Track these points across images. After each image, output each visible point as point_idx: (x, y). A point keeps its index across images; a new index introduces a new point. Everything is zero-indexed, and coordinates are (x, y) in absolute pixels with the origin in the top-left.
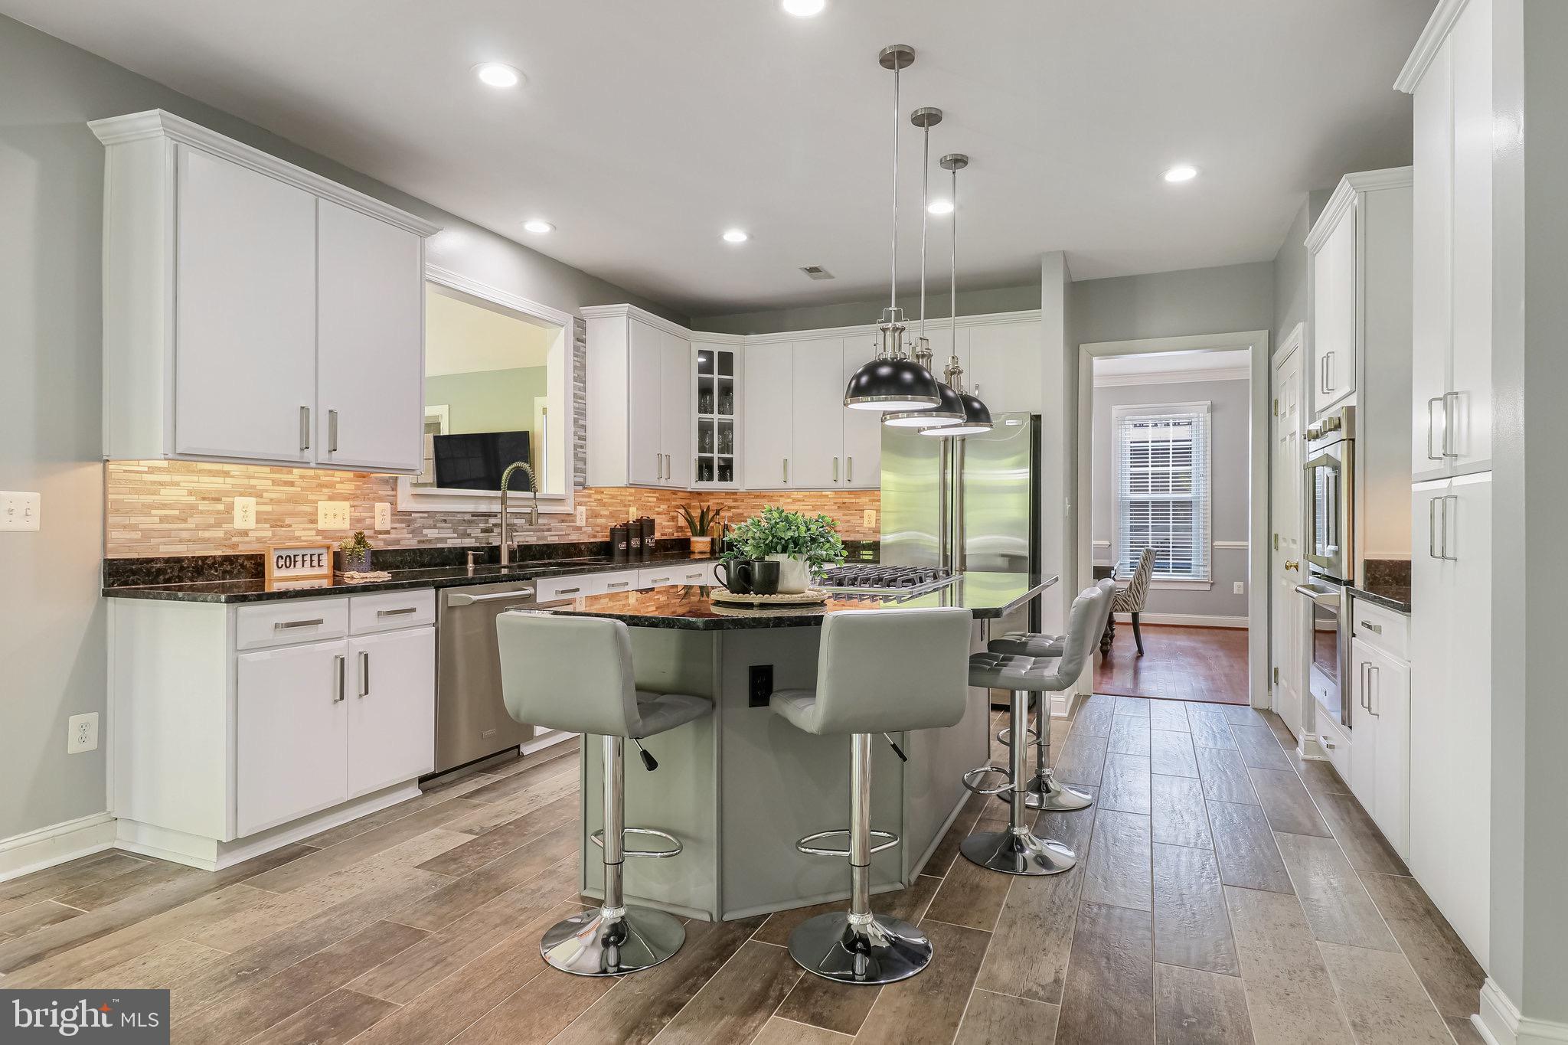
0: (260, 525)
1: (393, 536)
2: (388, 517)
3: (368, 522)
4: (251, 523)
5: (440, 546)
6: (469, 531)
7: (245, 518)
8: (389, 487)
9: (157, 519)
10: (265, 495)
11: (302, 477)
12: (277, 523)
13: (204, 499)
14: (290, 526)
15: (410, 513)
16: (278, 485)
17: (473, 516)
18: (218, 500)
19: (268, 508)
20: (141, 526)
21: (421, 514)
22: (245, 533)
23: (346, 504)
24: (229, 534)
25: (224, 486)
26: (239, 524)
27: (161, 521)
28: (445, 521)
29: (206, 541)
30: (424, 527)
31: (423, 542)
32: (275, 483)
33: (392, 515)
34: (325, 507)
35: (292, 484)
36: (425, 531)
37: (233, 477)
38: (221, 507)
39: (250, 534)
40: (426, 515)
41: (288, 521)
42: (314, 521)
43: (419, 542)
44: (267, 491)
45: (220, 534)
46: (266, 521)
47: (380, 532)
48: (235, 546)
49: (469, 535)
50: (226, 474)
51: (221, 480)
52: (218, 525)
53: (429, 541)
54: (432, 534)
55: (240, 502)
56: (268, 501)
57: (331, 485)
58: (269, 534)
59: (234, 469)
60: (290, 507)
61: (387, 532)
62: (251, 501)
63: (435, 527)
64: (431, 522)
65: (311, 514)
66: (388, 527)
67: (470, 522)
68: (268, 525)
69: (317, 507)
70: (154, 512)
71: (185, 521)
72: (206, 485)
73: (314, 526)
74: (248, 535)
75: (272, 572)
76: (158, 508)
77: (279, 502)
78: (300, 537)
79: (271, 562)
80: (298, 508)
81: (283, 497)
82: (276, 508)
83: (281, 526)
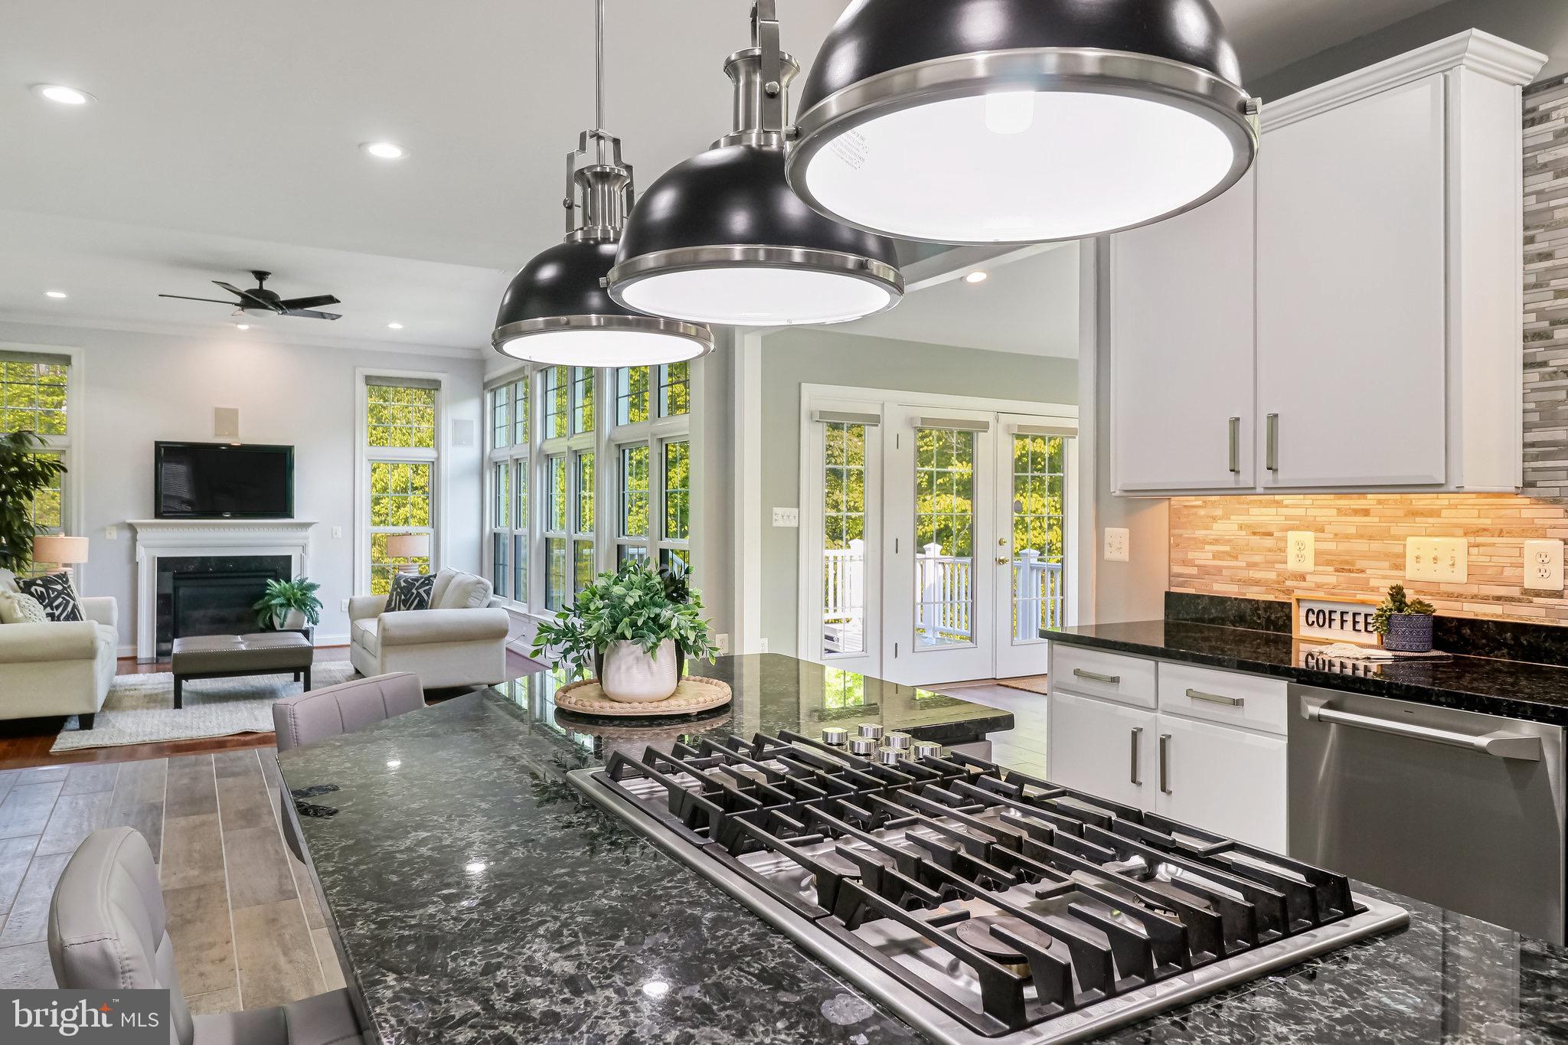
0: (1321, 568)
2: (1557, 568)
3: (1510, 572)
4: (1308, 565)
7: (1300, 558)
8: (1560, 512)
9: (1210, 556)
10: (1327, 527)
11: (1380, 502)
12: (1344, 567)
13: (1254, 534)
14: (1363, 571)
16: (1346, 515)
18: (1270, 534)
19: (1331, 546)
20: (1197, 562)
22: (1302, 577)
23: (1461, 542)
24: (1283, 577)
25: (1276, 518)
26: (1292, 565)
27: (1214, 557)
29: (1257, 583)
32: (1340, 511)
34: (1420, 546)
35: (1366, 512)
37: (1287, 506)
38: (1269, 542)
39: (1308, 577)
41: (1360, 564)
42: (1402, 567)
44: (1330, 523)
45: (1272, 576)
46: (1328, 563)
47: (1538, 594)
48: (1290, 591)
50: (1279, 504)
51: (1273, 511)
52: (1270, 564)
55: (1293, 537)
56: (1332, 536)
57: (1437, 514)
58: (1332, 579)
59: (1288, 500)
60: (1361, 546)
61: (1559, 595)
62: (1308, 537)
65: (1398, 556)
66: (1556, 583)
68: (1330, 569)
69: (1405, 546)
70: (1207, 547)
71: (1236, 558)
72: (1257, 518)
73: (1400, 573)
74: (1304, 580)
75: (1301, 630)
76: (1211, 543)
77: (1348, 537)
78: (1378, 588)
79: (1299, 616)
80: (1376, 546)
81: (1352, 530)
82: (1344, 546)
83: (1350, 571)
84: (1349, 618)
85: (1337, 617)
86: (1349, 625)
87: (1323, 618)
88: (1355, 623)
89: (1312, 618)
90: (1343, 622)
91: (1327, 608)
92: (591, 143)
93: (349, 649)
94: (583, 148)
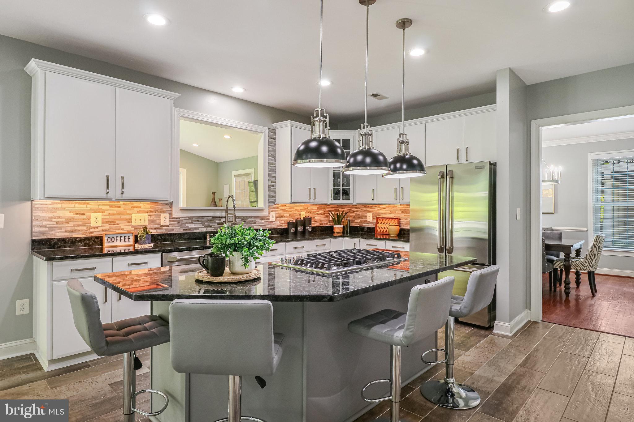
0: (104, 224)
1: (170, 227)
2: (168, 220)
3: (158, 222)
4: (99, 223)
5: (195, 231)
6: (210, 225)
7: (96, 222)
8: (168, 207)
9: (55, 223)
10: (106, 212)
11: (124, 204)
12: (112, 223)
13: (77, 214)
14: (118, 224)
15: (179, 218)
16: (113, 208)
17: (212, 218)
18: (84, 214)
19: (108, 217)
20: (48, 226)
21: (185, 218)
22: (97, 228)
23: (146, 215)
24: (89, 229)
25: (86, 209)
26: (93, 224)
27: (57, 223)
28: (198, 221)
29: (78, 231)
30: (186, 223)
31: (186, 230)
32: (111, 206)
33: (170, 218)
34: (135, 216)
35: (119, 207)
36: (187, 225)
37: (90, 205)
38: (85, 217)
40: (188, 218)
41: (117, 222)
42: (130, 222)
43: (184, 230)
44: (107, 210)
45: (85, 228)
46: (107, 223)
47: (164, 226)
48: (92, 233)
49: (211, 226)
50: (88, 204)
51: (85, 206)
52: (84, 224)
53: (190, 229)
54: (190, 226)
55: (93, 215)
56: (108, 214)
57: (139, 207)
58: (108, 228)
59: (91, 202)
60: (118, 216)
61: (168, 226)
62: (99, 215)
63: (192, 223)
64: (190, 221)
65: (129, 219)
66: (168, 223)
67: (211, 221)
68: (108, 224)
69: (131, 216)
70: (53, 220)
71: (68, 223)
72: (78, 209)
73: (130, 224)
74: (98, 228)
75: (106, 244)
76: (55, 218)
77: (113, 214)
78: (123, 229)
79: (105, 239)
80: (123, 217)
81: (115, 212)
82: (111, 217)
83: (114, 224)
85: (119, 238)
86: (123, 240)
87: (114, 239)
88: (125, 239)
89: (110, 239)
90: (121, 239)
91: (115, 236)
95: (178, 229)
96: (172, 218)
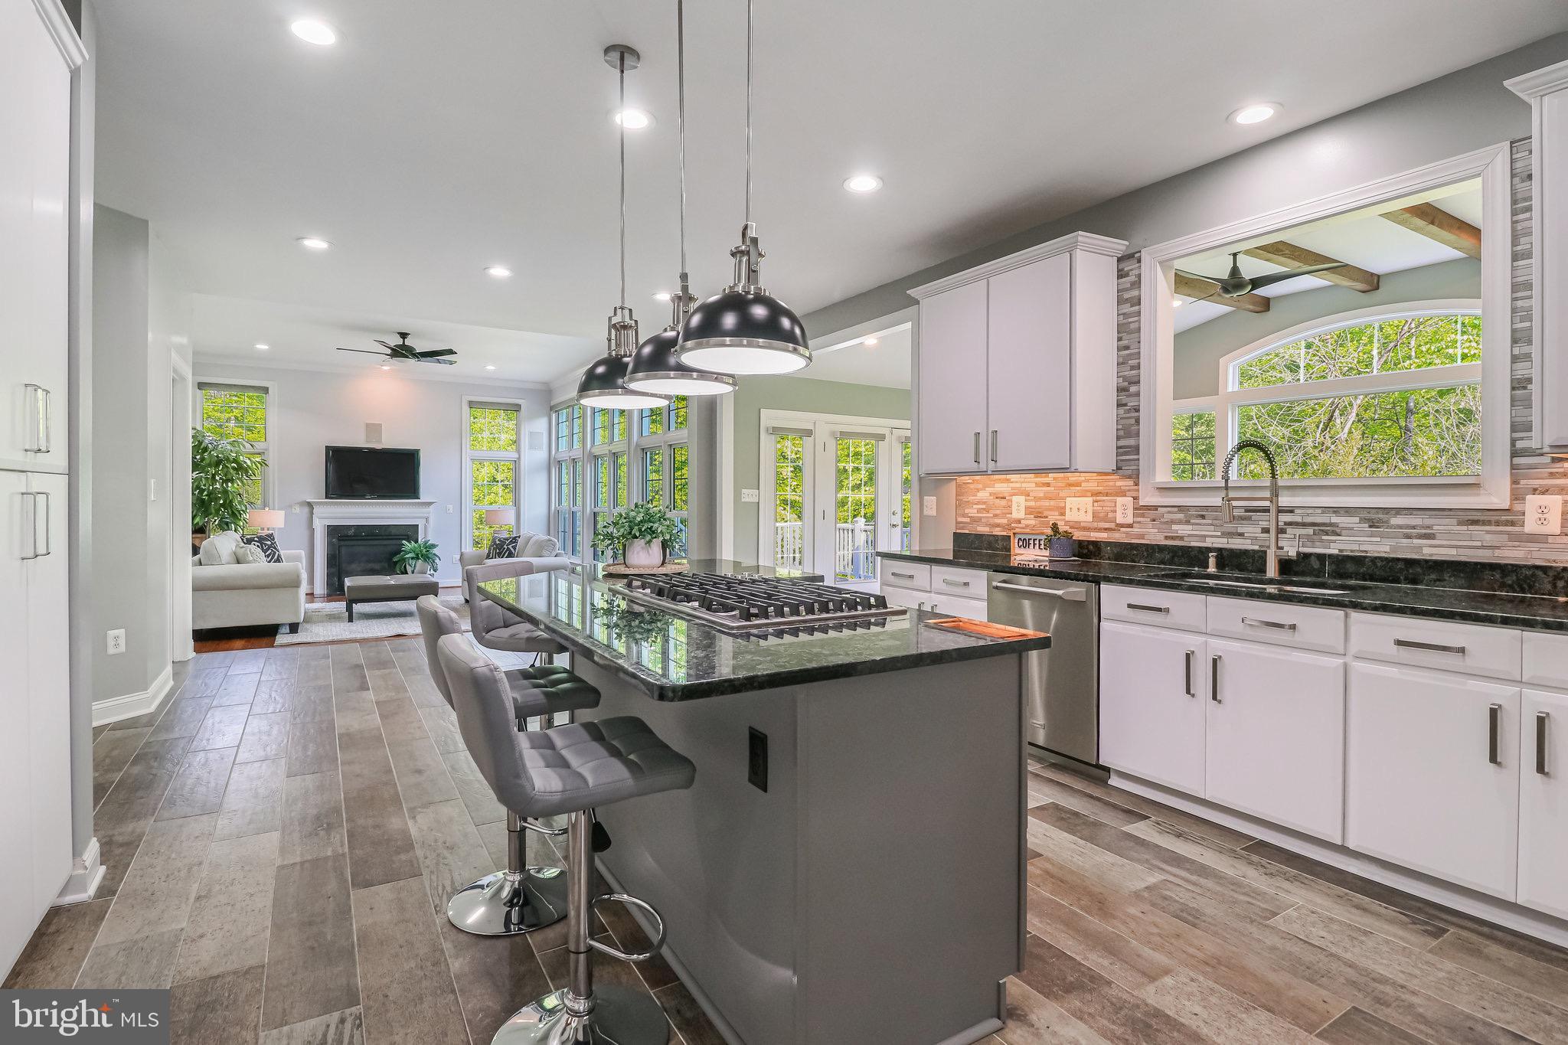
0: (1029, 516)
1: (1136, 530)
2: (1130, 512)
3: (1110, 515)
4: (1021, 514)
5: (1193, 544)
6: (1240, 530)
7: (1018, 511)
8: (1132, 481)
9: (976, 511)
10: (1031, 493)
11: (1054, 479)
12: (1039, 515)
13: (997, 498)
14: (1046, 517)
15: (1156, 508)
16: (1039, 486)
17: (1247, 511)
18: (1004, 498)
19: (1032, 504)
20: (970, 514)
21: (1169, 509)
22: (1019, 521)
23: (1090, 500)
24: (1010, 522)
25: (1008, 489)
26: (1015, 515)
27: (978, 512)
28: (1203, 517)
29: (998, 525)
30: (1173, 522)
31: (1172, 538)
32: (1037, 485)
33: (1135, 509)
34: (1071, 502)
35: (1048, 485)
36: (1174, 527)
37: (1012, 482)
38: (1003, 503)
39: (1022, 521)
40: (1176, 509)
41: (1045, 513)
42: (1063, 514)
43: (1166, 538)
44: (1032, 491)
45: (1005, 521)
46: (1030, 513)
47: (1122, 526)
48: (1013, 530)
49: (1241, 535)
50: (1008, 481)
51: (1005, 485)
52: (1004, 515)
53: (1181, 538)
55: (1014, 498)
56: (1034, 498)
57: (1078, 484)
58: (1033, 522)
59: (1013, 477)
60: (1046, 503)
61: (1130, 526)
62: (1022, 498)
63: (1188, 522)
64: (1181, 516)
65: (1061, 508)
66: (1130, 520)
67: (1242, 518)
68: (1032, 516)
69: (1064, 502)
70: (975, 506)
71: (988, 512)
72: (997, 489)
73: (1063, 517)
74: (1020, 523)
75: (1015, 549)
76: (976, 504)
77: (1040, 499)
79: (1014, 542)
80: (1052, 503)
81: (1042, 495)
82: (1038, 504)
83: (1040, 517)
84: (1037, 542)
85: (1031, 542)
86: (1037, 546)
87: (1025, 543)
88: (1040, 545)
89: (1021, 543)
90: (1034, 544)
91: (1027, 537)
92: (619, 311)
93: (460, 589)
94: (615, 314)
95: (1154, 536)
96: (1140, 510)
